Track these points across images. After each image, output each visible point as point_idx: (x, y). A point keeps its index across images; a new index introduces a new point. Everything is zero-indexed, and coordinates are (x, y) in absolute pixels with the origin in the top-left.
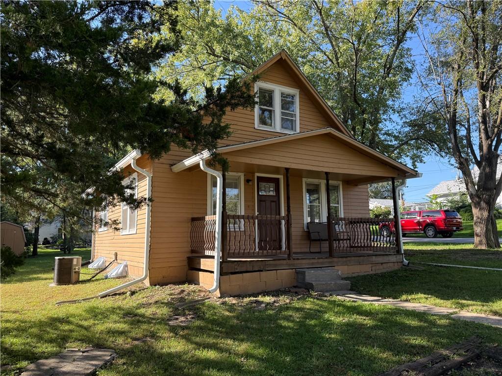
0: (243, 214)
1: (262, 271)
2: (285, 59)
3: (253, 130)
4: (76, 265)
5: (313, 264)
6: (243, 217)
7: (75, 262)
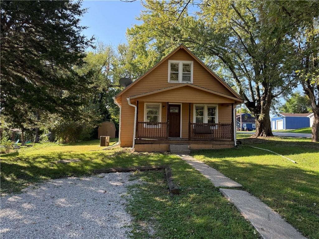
0: (161, 122)
1: (153, 144)
2: (183, 48)
3: (167, 83)
4: (107, 139)
5: (178, 142)
6: (160, 123)
7: (106, 138)
